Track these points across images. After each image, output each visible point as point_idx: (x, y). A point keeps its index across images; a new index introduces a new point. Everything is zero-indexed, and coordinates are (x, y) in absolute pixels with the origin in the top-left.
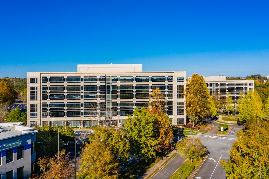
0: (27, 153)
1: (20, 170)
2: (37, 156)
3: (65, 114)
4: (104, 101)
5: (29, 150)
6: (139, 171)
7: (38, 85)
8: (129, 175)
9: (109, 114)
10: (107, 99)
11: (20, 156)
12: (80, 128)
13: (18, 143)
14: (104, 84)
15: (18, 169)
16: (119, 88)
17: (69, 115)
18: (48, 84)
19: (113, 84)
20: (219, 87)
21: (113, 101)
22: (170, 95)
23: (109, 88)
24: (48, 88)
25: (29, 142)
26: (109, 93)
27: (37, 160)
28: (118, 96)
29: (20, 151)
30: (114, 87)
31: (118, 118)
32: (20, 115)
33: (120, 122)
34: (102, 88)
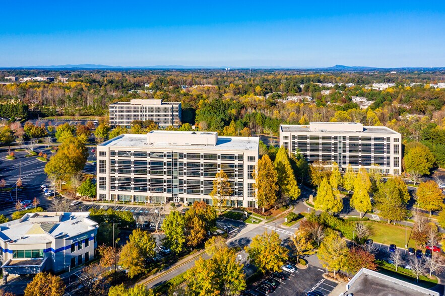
0: (91, 243)
1: (87, 254)
2: (98, 244)
3: (132, 189)
4: (171, 177)
5: (93, 241)
6: (171, 261)
7: (106, 158)
8: (161, 264)
9: (176, 191)
10: (174, 175)
11: (87, 245)
12: (145, 204)
13: (86, 237)
14: (171, 160)
15: (86, 253)
16: (185, 165)
17: (136, 189)
18: (116, 158)
19: (180, 160)
20: (348, 142)
21: (180, 178)
22: (241, 175)
23: (176, 164)
24: (116, 162)
25: (93, 235)
26: (176, 169)
27: (98, 248)
28: (185, 174)
29: (86, 242)
30: (181, 164)
31: (185, 195)
32: (91, 187)
33: (187, 200)
34: (169, 164)
